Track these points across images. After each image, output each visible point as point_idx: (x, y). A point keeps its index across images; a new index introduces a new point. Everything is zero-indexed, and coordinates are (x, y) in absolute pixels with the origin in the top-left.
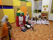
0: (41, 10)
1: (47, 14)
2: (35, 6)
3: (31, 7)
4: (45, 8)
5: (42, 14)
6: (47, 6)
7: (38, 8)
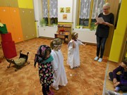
1: (70, 27)
2: (43, 9)
3: (33, 10)
4: (65, 13)
5: (59, 27)
6: (68, 11)
7: (50, 14)
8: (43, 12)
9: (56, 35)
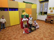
0: (47, 12)
2: (41, 8)
3: (36, 9)
4: (52, 10)
5: (48, 16)
7: (44, 10)
8: (40, 10)
9: (46, 19)
